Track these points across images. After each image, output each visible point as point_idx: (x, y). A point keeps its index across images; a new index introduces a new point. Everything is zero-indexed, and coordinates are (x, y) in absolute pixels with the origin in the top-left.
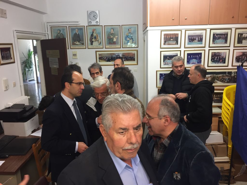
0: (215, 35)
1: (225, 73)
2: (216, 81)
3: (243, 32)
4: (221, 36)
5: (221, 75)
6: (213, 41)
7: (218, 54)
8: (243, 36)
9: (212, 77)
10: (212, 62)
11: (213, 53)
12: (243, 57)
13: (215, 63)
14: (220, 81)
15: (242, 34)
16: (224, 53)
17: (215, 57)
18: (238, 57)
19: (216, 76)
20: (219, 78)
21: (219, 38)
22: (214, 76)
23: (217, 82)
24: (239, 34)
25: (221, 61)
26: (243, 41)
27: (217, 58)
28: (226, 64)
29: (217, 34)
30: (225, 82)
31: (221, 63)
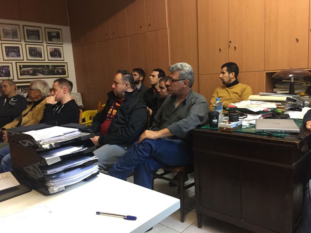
0: (29, 31)
1: (43, 66)
2: (37, 73)
3: (51, 31)
4: (34, 33)
5: (40, 68)
6: (28, 37)
7: (34, 49)
8: (52, 35)
9: (33, 70)
10: (31, 56)
11: (30, 48)
12: (56, 53)
13: (33, 57)
14: (41, 74)
15: (50, 33)
16: (39, 48)
17: (32, 51)
18: (51, 52)
19: (37, 69)
20: (39, 71)
21: (32, 35)
22: (35, 69)
23: (38, 75)
24: (48, 33)
25: (38, 55)
26: (53, 39)
27: (34, 53)
28: (43, 58)
29: (30, 31)
30: (45, 75)
31: (38, 57)
